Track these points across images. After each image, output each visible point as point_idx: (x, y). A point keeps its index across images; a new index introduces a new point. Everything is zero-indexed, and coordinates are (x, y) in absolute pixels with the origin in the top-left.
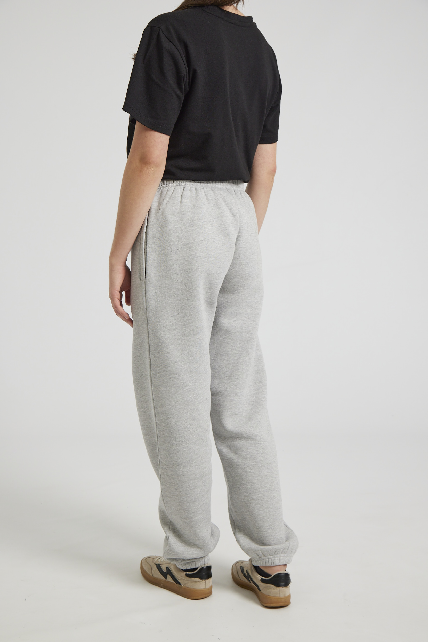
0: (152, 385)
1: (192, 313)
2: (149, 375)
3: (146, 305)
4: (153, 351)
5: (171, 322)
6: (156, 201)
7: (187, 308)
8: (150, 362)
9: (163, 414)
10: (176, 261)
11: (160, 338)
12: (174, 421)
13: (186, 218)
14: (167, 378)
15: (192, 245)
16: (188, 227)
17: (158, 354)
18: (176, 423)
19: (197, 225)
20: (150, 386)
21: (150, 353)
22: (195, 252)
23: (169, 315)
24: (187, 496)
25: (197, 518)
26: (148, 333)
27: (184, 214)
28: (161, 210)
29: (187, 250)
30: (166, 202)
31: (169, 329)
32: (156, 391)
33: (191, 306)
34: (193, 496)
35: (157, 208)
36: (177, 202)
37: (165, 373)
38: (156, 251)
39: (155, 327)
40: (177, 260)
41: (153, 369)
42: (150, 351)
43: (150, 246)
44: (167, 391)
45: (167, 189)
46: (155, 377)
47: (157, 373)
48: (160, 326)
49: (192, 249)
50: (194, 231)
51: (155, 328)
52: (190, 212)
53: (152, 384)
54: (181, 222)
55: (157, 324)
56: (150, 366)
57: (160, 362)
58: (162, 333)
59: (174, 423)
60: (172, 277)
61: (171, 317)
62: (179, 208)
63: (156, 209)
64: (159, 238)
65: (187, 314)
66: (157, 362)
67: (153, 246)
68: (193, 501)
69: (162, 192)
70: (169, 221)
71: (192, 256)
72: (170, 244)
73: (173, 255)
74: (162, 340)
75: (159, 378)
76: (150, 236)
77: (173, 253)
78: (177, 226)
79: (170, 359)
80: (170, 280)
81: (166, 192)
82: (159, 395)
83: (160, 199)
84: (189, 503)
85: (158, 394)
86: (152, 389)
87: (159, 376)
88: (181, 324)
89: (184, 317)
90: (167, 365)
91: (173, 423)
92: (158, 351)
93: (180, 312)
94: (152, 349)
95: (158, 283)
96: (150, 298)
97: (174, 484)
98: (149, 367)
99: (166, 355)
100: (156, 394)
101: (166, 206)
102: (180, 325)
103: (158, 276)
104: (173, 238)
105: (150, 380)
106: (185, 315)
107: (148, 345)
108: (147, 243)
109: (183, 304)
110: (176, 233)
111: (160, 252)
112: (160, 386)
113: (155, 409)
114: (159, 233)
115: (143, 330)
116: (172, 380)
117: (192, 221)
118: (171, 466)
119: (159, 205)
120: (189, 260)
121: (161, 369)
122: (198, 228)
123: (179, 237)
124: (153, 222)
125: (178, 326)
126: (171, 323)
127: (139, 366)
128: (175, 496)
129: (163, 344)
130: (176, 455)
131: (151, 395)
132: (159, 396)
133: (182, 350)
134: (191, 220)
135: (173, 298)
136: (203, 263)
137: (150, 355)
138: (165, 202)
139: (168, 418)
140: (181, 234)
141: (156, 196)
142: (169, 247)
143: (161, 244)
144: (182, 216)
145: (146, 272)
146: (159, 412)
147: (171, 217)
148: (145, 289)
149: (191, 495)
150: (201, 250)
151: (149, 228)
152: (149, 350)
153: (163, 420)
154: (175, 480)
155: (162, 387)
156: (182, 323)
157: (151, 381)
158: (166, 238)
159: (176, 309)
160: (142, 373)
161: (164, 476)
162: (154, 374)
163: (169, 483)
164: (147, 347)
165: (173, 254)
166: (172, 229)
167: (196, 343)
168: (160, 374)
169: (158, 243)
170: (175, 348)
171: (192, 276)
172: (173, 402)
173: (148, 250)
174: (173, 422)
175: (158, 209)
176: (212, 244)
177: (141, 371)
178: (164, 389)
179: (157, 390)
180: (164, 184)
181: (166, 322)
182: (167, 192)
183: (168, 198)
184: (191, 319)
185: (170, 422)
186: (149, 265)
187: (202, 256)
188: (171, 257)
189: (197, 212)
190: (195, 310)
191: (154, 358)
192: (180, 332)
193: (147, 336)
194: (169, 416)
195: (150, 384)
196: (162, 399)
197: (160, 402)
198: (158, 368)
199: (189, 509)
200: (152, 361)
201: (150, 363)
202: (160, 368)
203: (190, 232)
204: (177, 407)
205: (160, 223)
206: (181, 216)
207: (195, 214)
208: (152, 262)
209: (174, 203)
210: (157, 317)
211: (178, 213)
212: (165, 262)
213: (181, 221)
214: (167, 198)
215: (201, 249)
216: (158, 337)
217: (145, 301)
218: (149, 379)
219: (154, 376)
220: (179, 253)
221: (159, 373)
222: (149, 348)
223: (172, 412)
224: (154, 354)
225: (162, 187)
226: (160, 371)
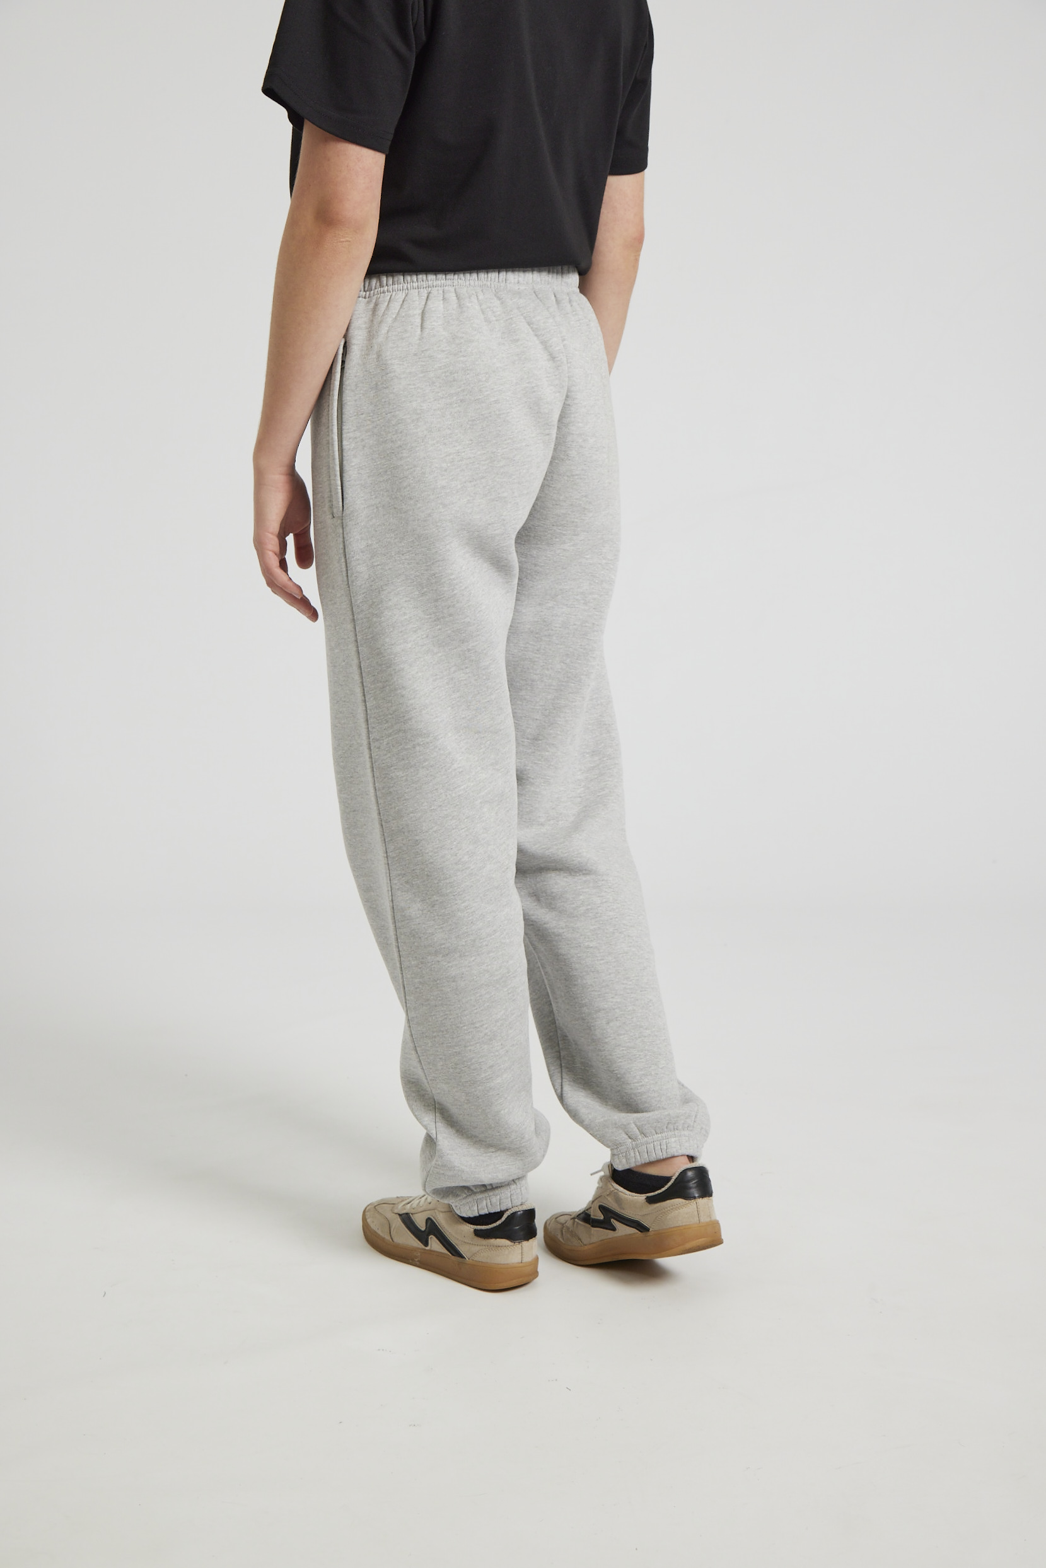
0: (373, 767)
1: (455, 592)
2: (365, 742)
3: (347, 576)
4: (371, 685)
5: (405, 614)
6: (364, 326)
7: (443, 580)
8: (367, 711)
9: (404, 833)
10: (411, 468)
11: (382, 653)
12: (430, 849)
13: (436, 366)
14: (406, 747)
15: (449, 432)
16: (440, 387)
17: (382, 692)
18: (435, 853)
19: (462, 383)
20: (369, 771)
21: (364, 690)
22: (457, 448)
23: (401, 597)
24: (474, 1028)
25: (499, 1080)
26: (357, 642)
27: (430, 357)
28: (376, 347)
29: (437, 442)
30: (387, 329)
31: (401, 632)
32: (385, 780)
33: (452, 574)
34: (486, 1026)
35: (365, 342)
36: (412, 328)
37: (401, 734)
38: (364, 446)
39: (369, 627)
40: (415, 466)
41: (374, 728)
42: (363, 686)
43: (351, 435)
44: (409, 779)
45: (389, 297)
46: (379, 748)
47: (382, 737)
48: (380, 624)
49: (450, 440)
50: (455, 398)
51: (371, 630)
52: (444, 351)
53: (372, 764)
54: (421, 375)
55: (375, 619)
56: (367, 720)
57: (388, 709)
58: (387, 640)
59: (430, 854)
60: (404, 507)
61: (406, 601)
62: (418, 342)
63: (362, 347)
64: (371, 415)
65: (443, 594)
66: (382, 711)
67: (358, 434)
68: (489, 1037)
69: (376, 305)
70: (392, 375)
71: (452, 457)
72: (396, 428)
73: (404, 455)
74: (387, 658)
75: (390, 747)
76: (349, 410)
77: (404, 449)
78: (414, 384)
79: (410, 702)
80: (401, 515)
81: (386, 304)
82: (391, 790)
83: (372, 321)
84: (478, 1045)
85: (389, 787)
86: (374, 776)
87: (388, 744)
88: (430, 618)
89: (436, 600)
90: (404, 717)
91: (428, 853)
92: (380, 685)
93: (425, 590)
94: (368, 680)
95: (371, 523)
96: (354, 558)
97: (440, 1002)
98: (364, 725)
99: (399, 691)
100: (383, 788)
101: (387, 338)
102: (426, 621)
103: (373, 506)
104: (405, 415)
105: (367, 756)
106: (439, 597)
107: (359, 671)
108: (343, 427)
109: (433, 572)
110: (410, 402)
111: (374, 449)
112: (392, 768)
113: (382, 825)
114: (371, 403)
115: (346, 637)
116: (420, 752)
117: (448, 374)
118: (429, 957)
119: (371, 335)
120: (444, 465)
121: (392, 726)
122: (463, 390)
123: (419, 412)
124: (356, 376)
125: (423, 621)
126: (405, 617)
127: (344, 723)
128: (443, 1032)
129: (390, 667)
130: (442, 928)
131: (372, 791)
132: (390, 792)
133: (434, 677)
134: (446, 370)
135: (407, 557)
136: (477, 474)
137: (364, 695)
138: (384, 329)
139: (417, 842)
140: (422, 405)
141: (364, 315)
142: (395, 436)
143: (376, 431)
144: (424, 362)
145: (344, 497)
146: (393, 830)
147: (398, 364)
148: (344, 538)
149: (483, 1025)
150: (470, 442)
151: (347, 391)
152: (362, 683)
153: (405, 849)
154: (442, 990)
155: (396, 769)
156: (433, 616)
157: (371, 757)
158: (387, 414)
159: (415, 583)
160: (351, 741)
161: (414, 986)
162: (377, 740)
163: (428, 1000)
164: (357, 677)
165: (404, 451)
166: (401, 392)
167: (466, 661)
168: (390, 738)
169: (367, 427)
170: (420, 674)
171: (453, 504)
172: (426, 804)
173: (348, 443)
174: (427, 851)
175: (367, 346)
176: (500, 428)
177: (349, 736)
178: (400, 773)
179: (385, 778)
180: (381, 286)
181: (395, 615)
182: (388, 305)
183: (391, 319)
184: (454, 606)
185: (421, 850)
186: (349, 481)
187: (474, 457)
188: (401, 459)
189: (461, 352)
190: (460, 582)
191: (374, 702)
192: (427, 637)
193: (355, 649)
194: (417, 838)
195: (368, 765)
196: (398, 798)
197: (393, 806)
198: (385, 724)
199: (481, 1060)
200: (371, 710)
201: (367, 714)
202: (390, 724)
203: (444, 400)
204: (434, 814)
205: (373, 379)
206: (422, 361)
207: (455, 355)
208: (356, 472)
209: (406, 331)
210: (374, 602)
211: (415, 355)
212: (386, 472)
213: (422, 372)
214: (389, 320)
215: (471, 440)
216: (378, 650)
217: (344, 566)
218: (366, 752)
219: (377, 744)
220: (418, 449)
221: (389, 736)
222: (362, 677)
223: (424, 828)
224: (373, 692)
225: (376, 293)
226: (391, 731)
